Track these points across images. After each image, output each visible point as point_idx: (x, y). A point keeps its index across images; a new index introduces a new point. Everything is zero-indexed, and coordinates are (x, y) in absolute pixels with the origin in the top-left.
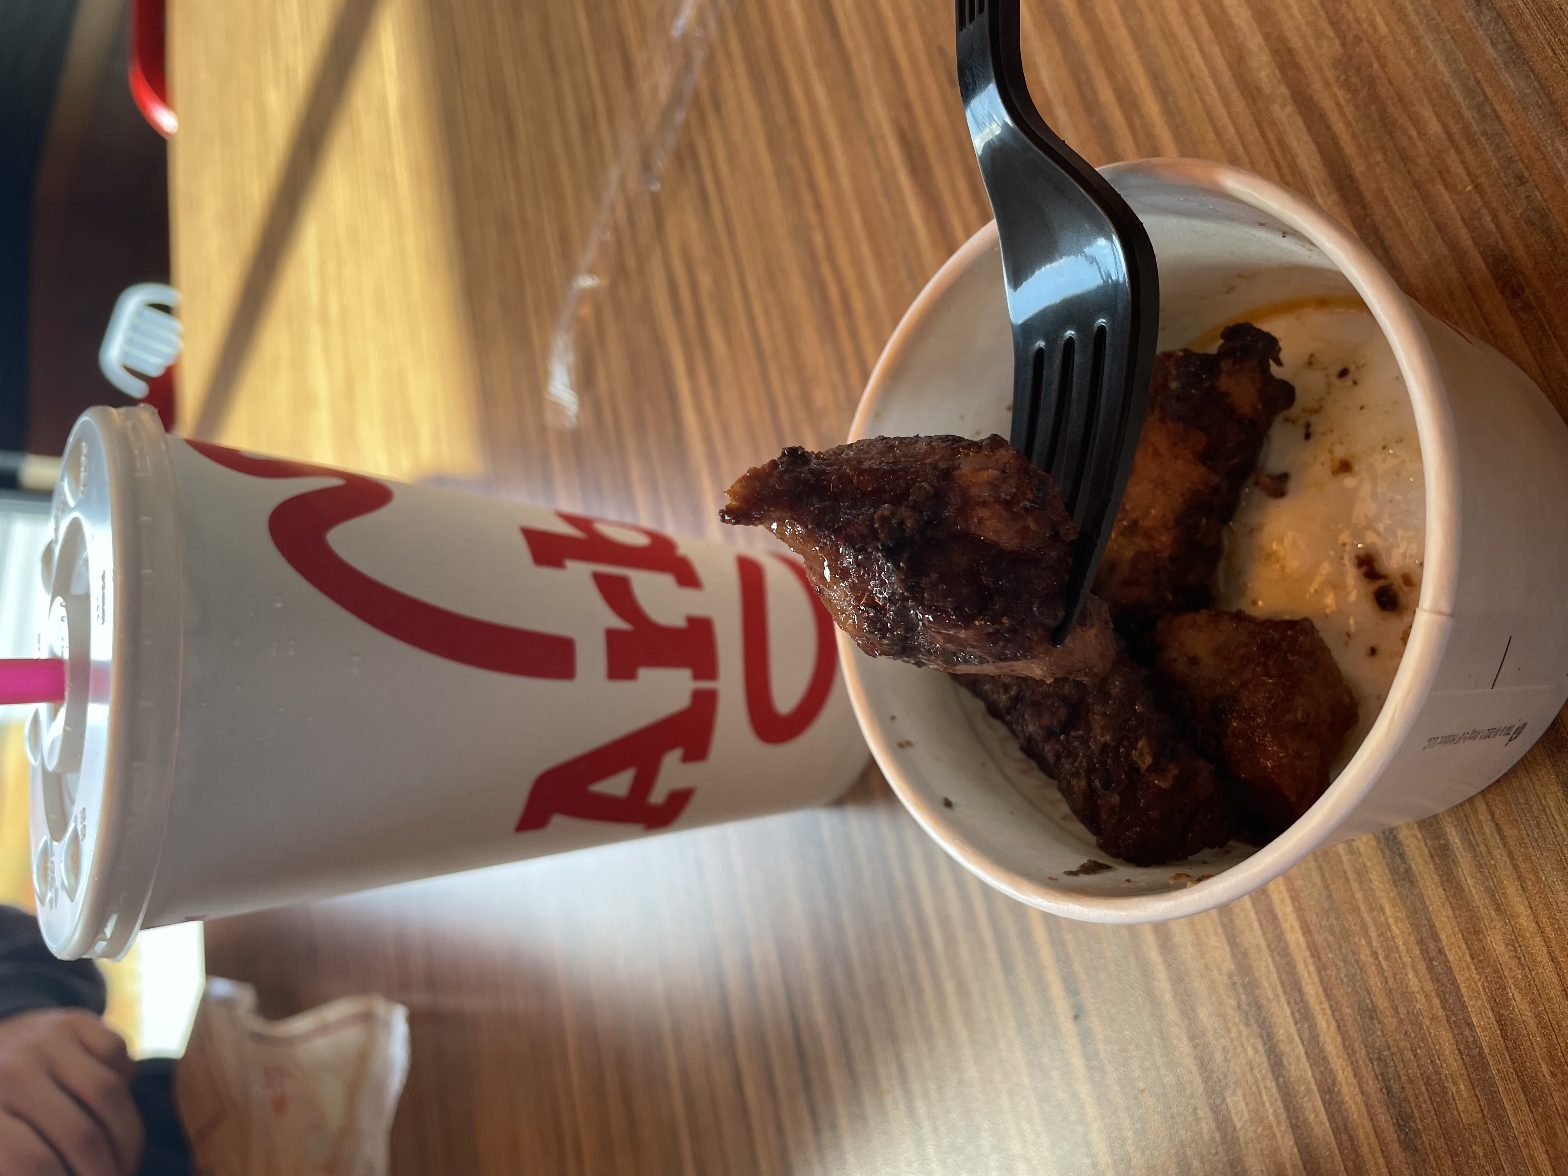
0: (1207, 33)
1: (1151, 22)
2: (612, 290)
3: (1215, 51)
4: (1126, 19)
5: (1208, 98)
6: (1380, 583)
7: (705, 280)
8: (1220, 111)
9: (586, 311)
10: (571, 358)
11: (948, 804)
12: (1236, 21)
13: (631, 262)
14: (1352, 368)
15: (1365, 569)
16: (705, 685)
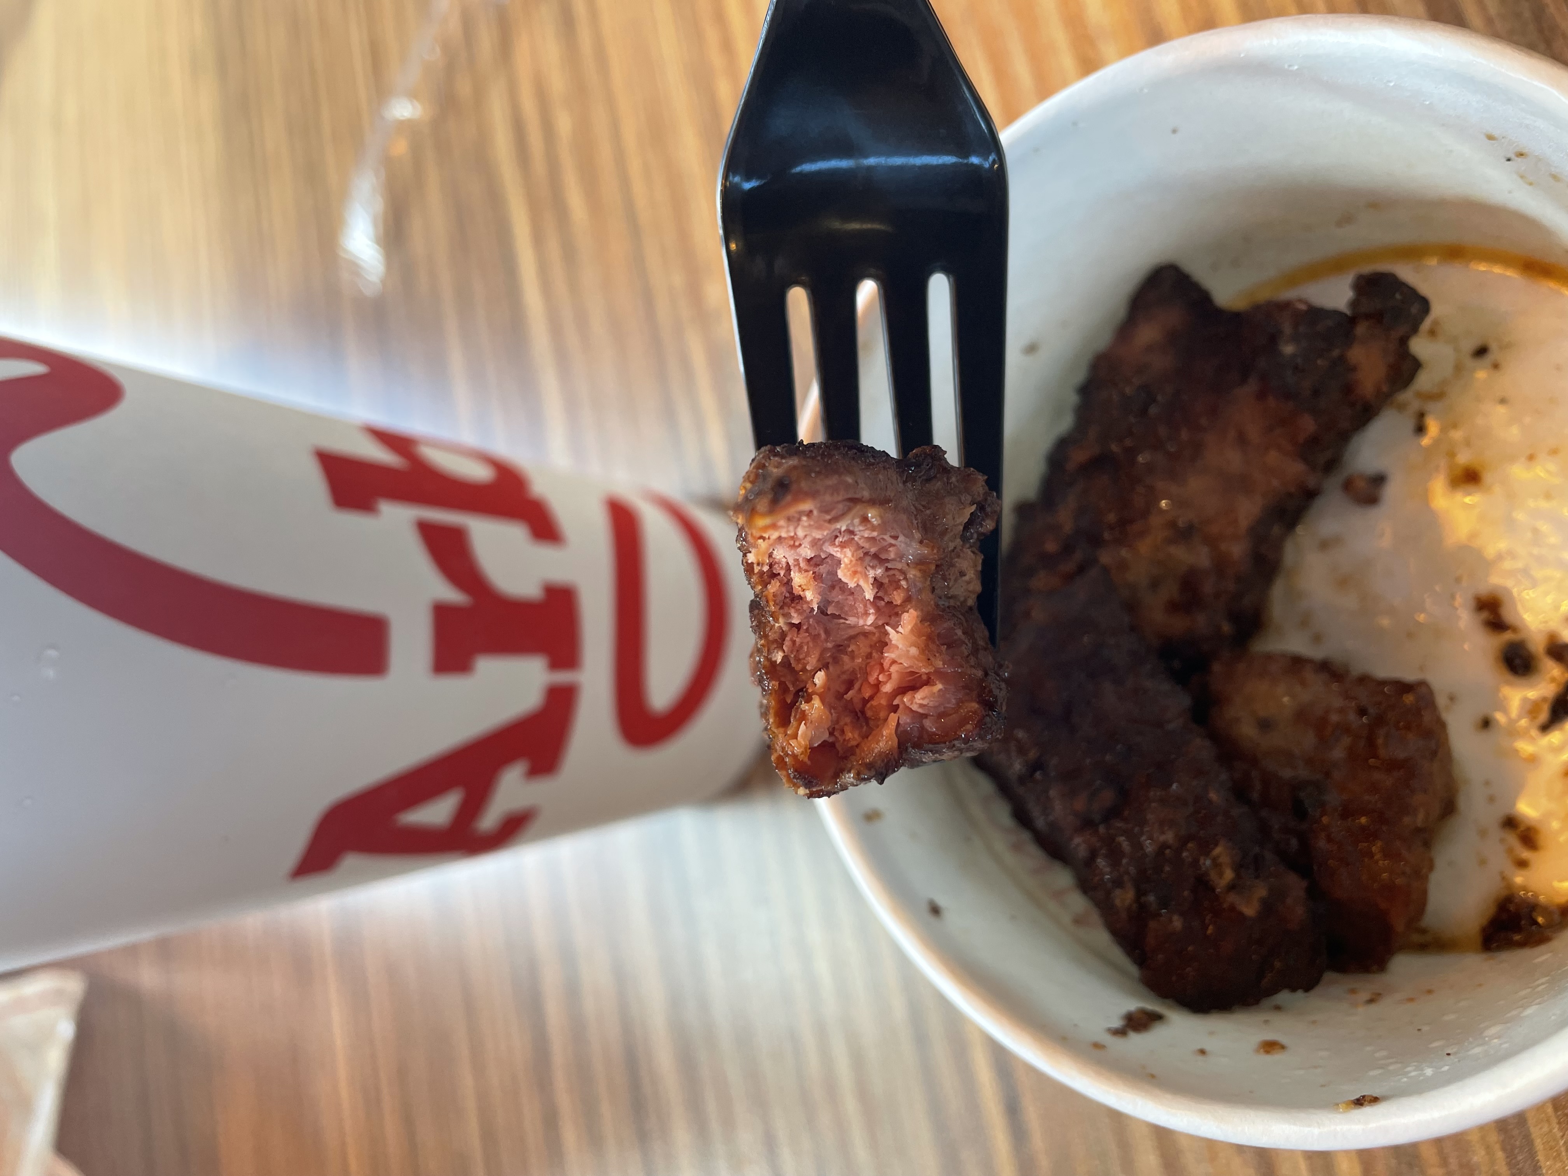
2: (438, 123)
6: (1508, 636)
7: (564, 124)
9: (401, 148)
10: (379, 205)
11: (935, 910)
13: (464, 88)
14: (1493, 346)
15: (1485, 615)
16: (562, 677)
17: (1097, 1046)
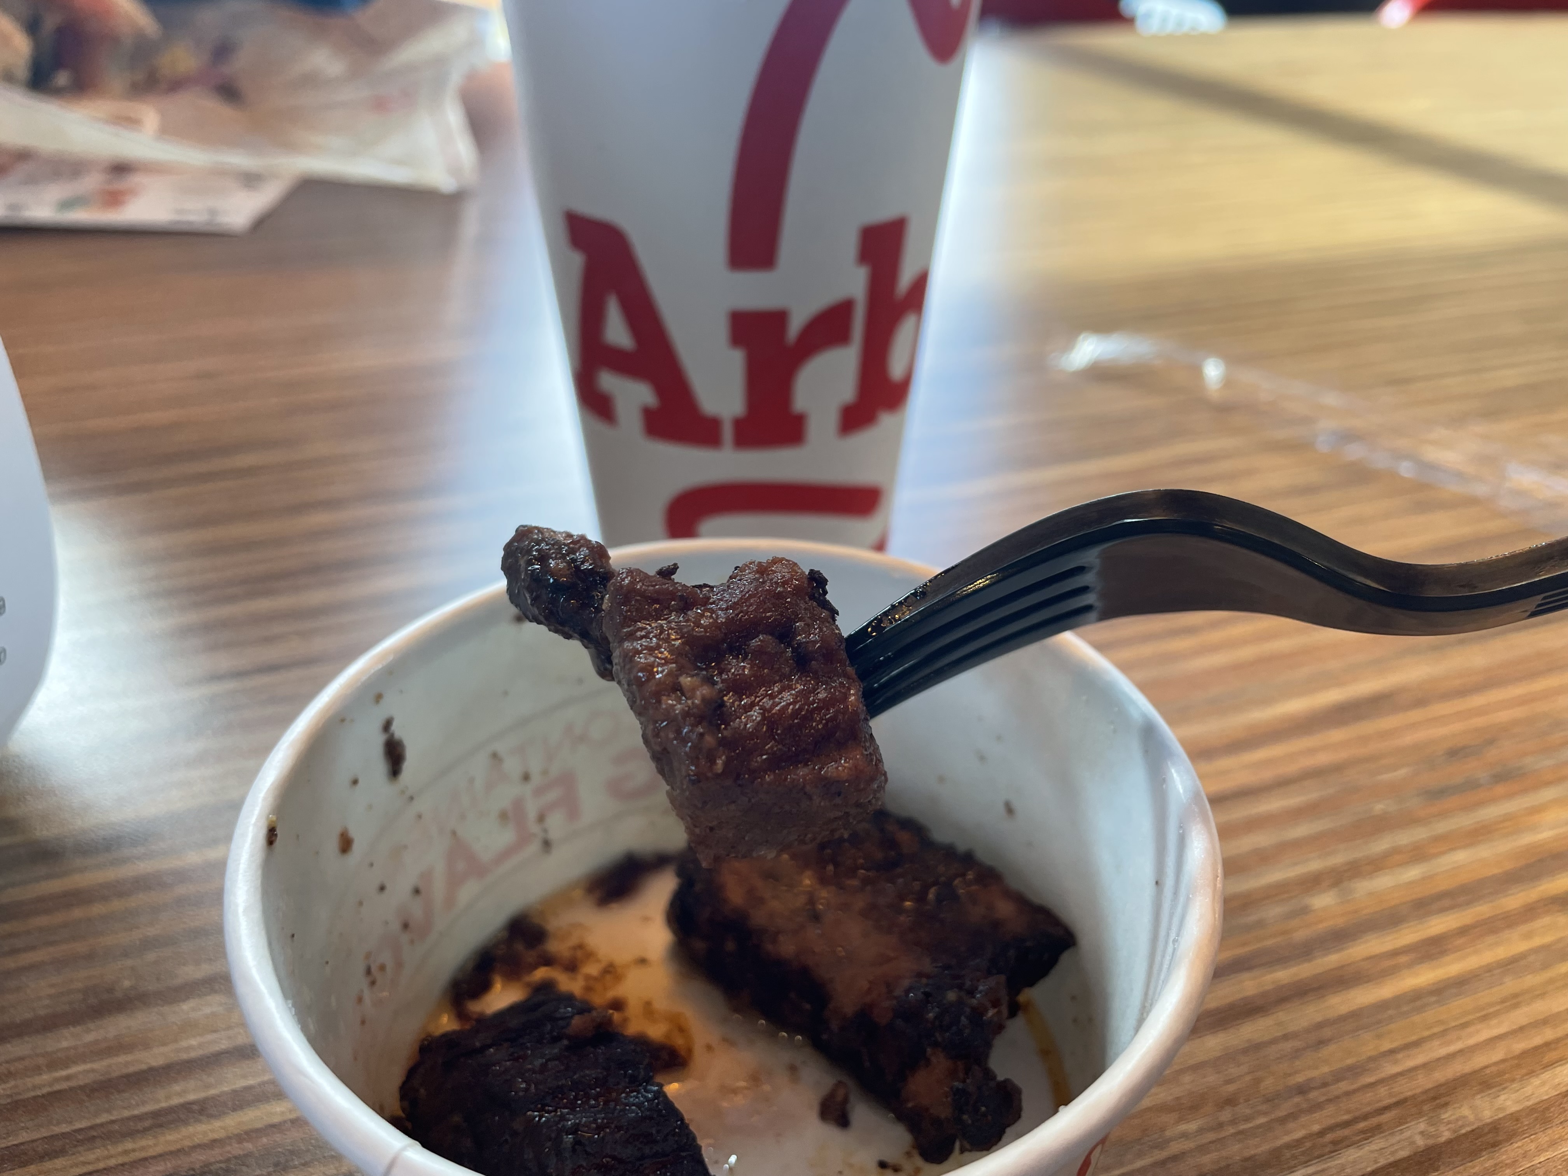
0: (1520, 1046)
1: (1531, 980)
2: (1204, 403)
3: (1497, 1054)
4: (1536, 951)
5: (1436, 1043)
8: (1419, 1058)
12: (1536, 1082)
16: (728, 433)
17: (379, 698)
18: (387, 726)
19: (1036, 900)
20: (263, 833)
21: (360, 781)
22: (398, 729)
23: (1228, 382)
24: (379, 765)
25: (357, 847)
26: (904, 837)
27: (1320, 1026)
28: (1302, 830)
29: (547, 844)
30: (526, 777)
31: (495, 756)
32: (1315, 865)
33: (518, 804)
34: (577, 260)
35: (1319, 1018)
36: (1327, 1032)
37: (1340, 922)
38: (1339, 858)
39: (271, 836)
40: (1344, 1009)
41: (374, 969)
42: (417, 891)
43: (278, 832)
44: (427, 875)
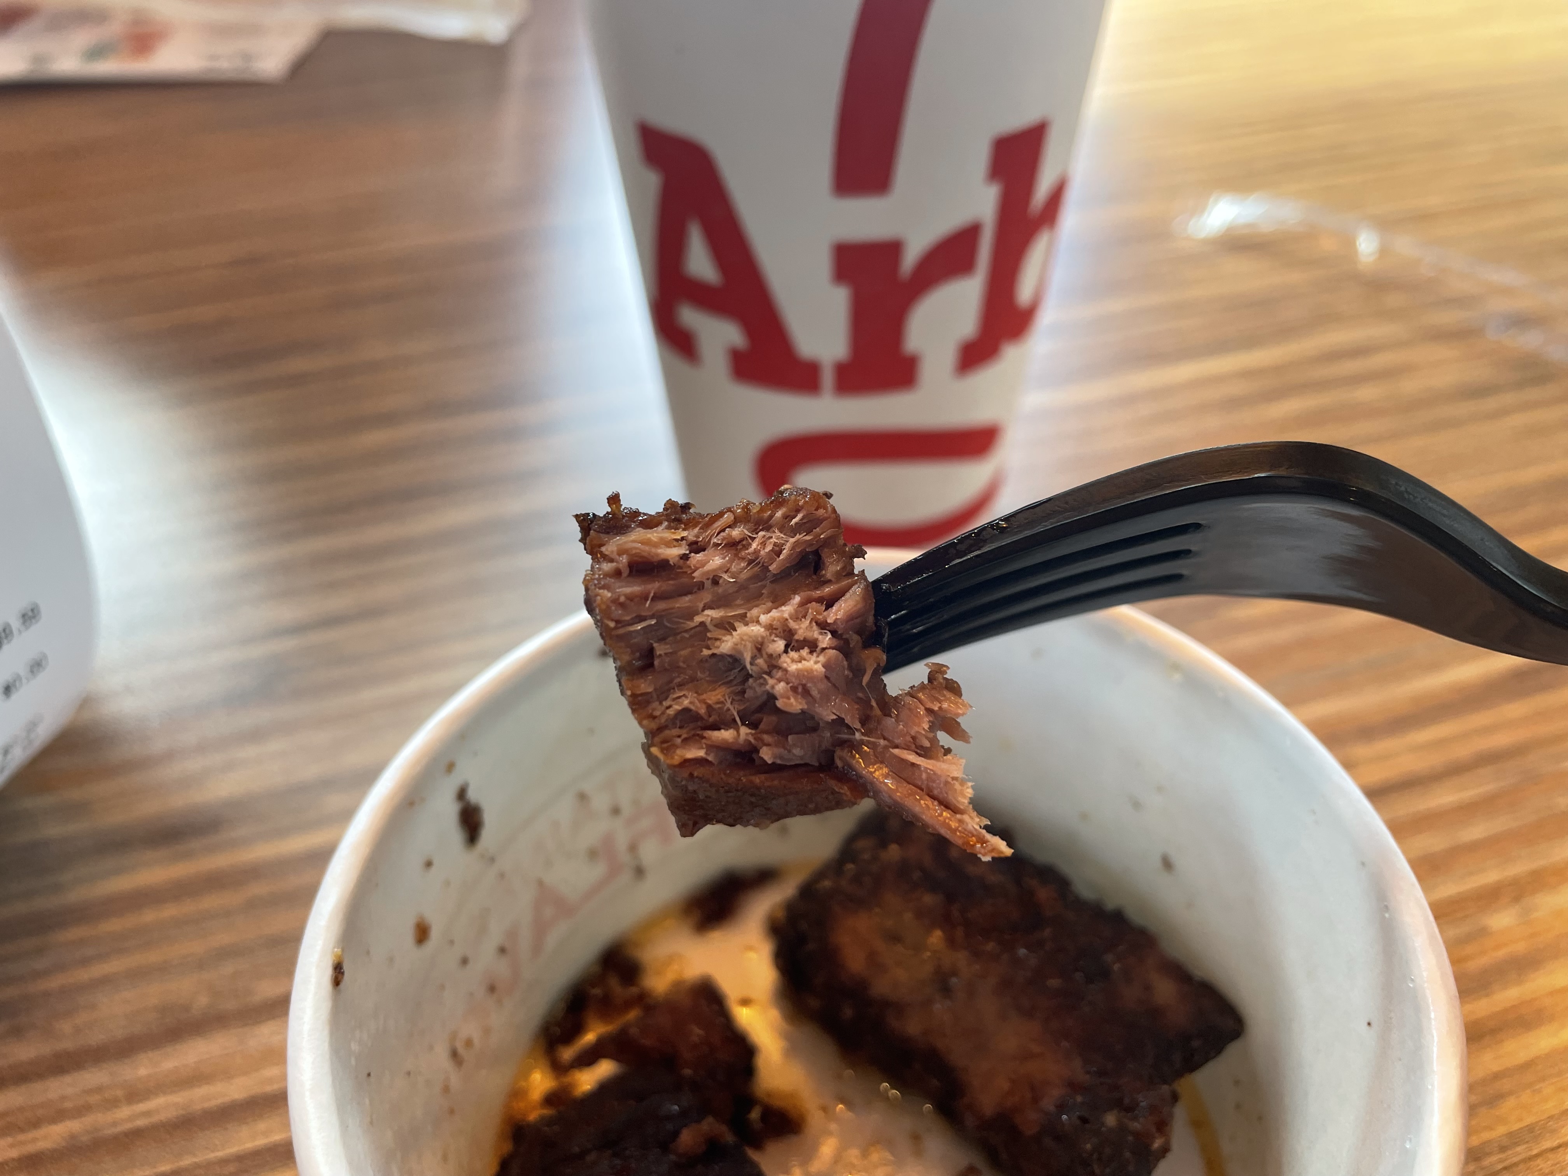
2: (1355, 278)
9: (1328, 245)
13: (1394, 300)
16: (828, 378)
17: (450, 767)
18: (462, 794)
19: (1198, 974)
20: (328, 973)
21: (436, 862)
22: (473, 796)
23: (1384, 251)
24: (455, 834)
25: (435, 934)
26: (1044, 894)
27: (1497, 1076)
28: (1476, 831)
29: (639, 872)
30: (616, 811)
31: (583, 797)
32: (1491, 876)
33: (608, 841)
34: (652, 180)
35: (1495, 1067)
36: (1506, 1085)
37: (1520, 948)
38: (1518, 868)
39: (338, 972)
40: (1523, 1056)
41: (461, 1050)
42: (502, 950)
43: (346, 968)
44: (512, 934)
